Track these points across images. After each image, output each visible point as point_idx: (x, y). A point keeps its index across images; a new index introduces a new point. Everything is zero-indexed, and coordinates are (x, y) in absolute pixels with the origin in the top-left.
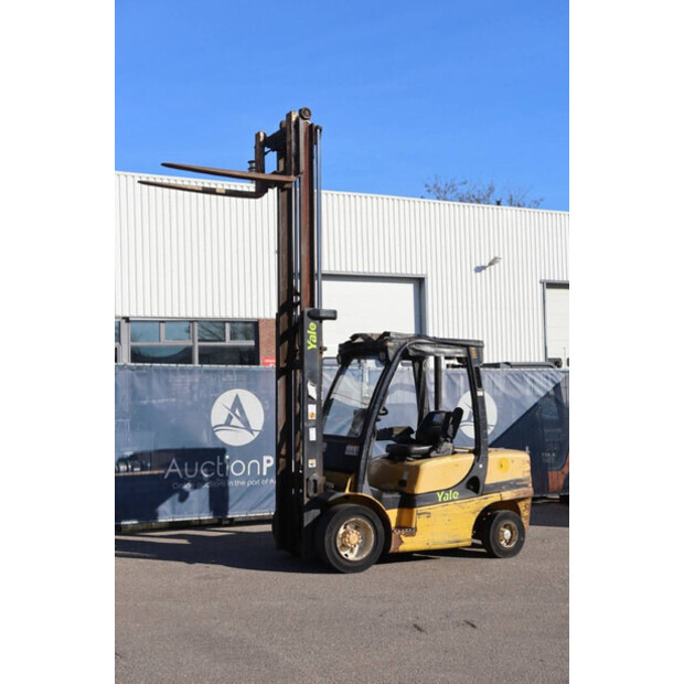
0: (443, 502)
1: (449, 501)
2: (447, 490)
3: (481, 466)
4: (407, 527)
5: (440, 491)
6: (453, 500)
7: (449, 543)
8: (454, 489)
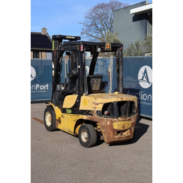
1: (69, 113)
3: (78, 101)
5: (67, 108)
7: (68, 131)
8: (70, 109)
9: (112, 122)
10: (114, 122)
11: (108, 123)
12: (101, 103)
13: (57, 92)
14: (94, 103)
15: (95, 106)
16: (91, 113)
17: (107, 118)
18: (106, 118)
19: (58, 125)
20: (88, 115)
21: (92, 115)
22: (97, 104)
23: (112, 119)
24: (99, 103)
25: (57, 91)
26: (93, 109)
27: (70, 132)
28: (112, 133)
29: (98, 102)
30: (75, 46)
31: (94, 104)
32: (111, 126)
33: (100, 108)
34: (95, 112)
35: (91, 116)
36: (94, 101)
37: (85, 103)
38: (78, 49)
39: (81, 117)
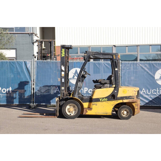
0: (101, 101)
1: (104, 101)
2: (103, 98)
3: (116, 91)
4: (89, 108)
5: (101, 98)
6: (105, 101)
7: (104, 113)
8: (106, 98)
12: (137, 91)
14: (135, 91)
18: (138, 100)
20: (128, 99)
21: (133, 98)
26: (134, 95)
27: (106, 113)
31: (134, 92)
33: (136, 94)
36: (135, 90)
37: (124, 92)
38: (114, 58)
39: (121, 101)
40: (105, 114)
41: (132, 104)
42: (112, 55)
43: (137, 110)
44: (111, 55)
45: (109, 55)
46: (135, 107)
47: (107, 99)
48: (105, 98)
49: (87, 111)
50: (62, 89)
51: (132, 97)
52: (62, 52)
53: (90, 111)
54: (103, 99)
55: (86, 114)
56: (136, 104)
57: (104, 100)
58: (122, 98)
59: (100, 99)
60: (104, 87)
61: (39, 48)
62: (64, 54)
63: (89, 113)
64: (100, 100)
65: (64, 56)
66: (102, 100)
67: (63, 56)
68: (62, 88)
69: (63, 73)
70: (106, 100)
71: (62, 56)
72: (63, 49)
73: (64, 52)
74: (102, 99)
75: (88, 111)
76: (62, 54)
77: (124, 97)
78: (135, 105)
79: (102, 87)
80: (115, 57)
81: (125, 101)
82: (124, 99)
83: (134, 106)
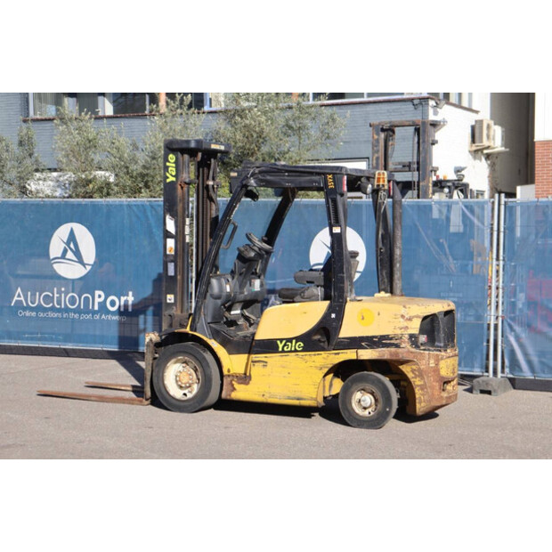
0: (283, 351)
1: (291, 351)
2: (290, 340)
3: (333, 316)
5: (281, 340)
6: (296, 351)
7: (289, 398)
8: (298, 339)
9: (438, 360)
10: (442, 359)
11: (432, 364)
12: (417, 317)
13: (212, 300)
14: (403, 316)
15: (406, 324)
16: (392, 342)
17: (429, 350)
18: (427, 352)
19: (234, 389)
20: (378, 347)
21: (397, 346)
22: (410, 319)
23: (438, 353)
24: (414, 317)
25: (211, 295)
26: (398, 332)
27: (298, 399)
28: (437, 385)
29: (412, 314)
30: (317, 178)
31: (402, 320)
32: (436, 370)
33: (415, 327)
34: (406, 338)
35: (393, 349)
36: (403, 311)
37: (363, 319)
38: (331, 185)
39: (350, 355)
40: (296, 402)
41: (401, 367)
42: (325, 174)
43: (423, 395)
44: (319, 174)
45: (311, 173)
46: (412, 380)
47: (302, 345)
48: (294, 341)
49: (233, 385)
50: (168, 301)
51: (391, 339)
52: (168, 164)
53: (243, 386)
54: (289, 344)
55: (230, 395)
56: (414, 367)
57: (293, 349)
58: (355, 343)
59: (279, 342)
60: (302, 298)
61: (377, 152)
62: (174, 174)
63: (242, 393)
64: (278, 347)
65: (174, 179)
66: (285, 349)
67: (173, 182)
68: (169, 296)
69: (171, 243)
70: (297, 348)
71: (168, 181)
72: (171, 156)
73: (174, 165)
74: (284, 342)
75: (236, 385)
76: (168, 175)
77: (362, 339)
78: (413, 371)
79: (295, 299)
80: (334, 181)
81: (366, 354)
82: (363, 348)
83: (410, 375)
